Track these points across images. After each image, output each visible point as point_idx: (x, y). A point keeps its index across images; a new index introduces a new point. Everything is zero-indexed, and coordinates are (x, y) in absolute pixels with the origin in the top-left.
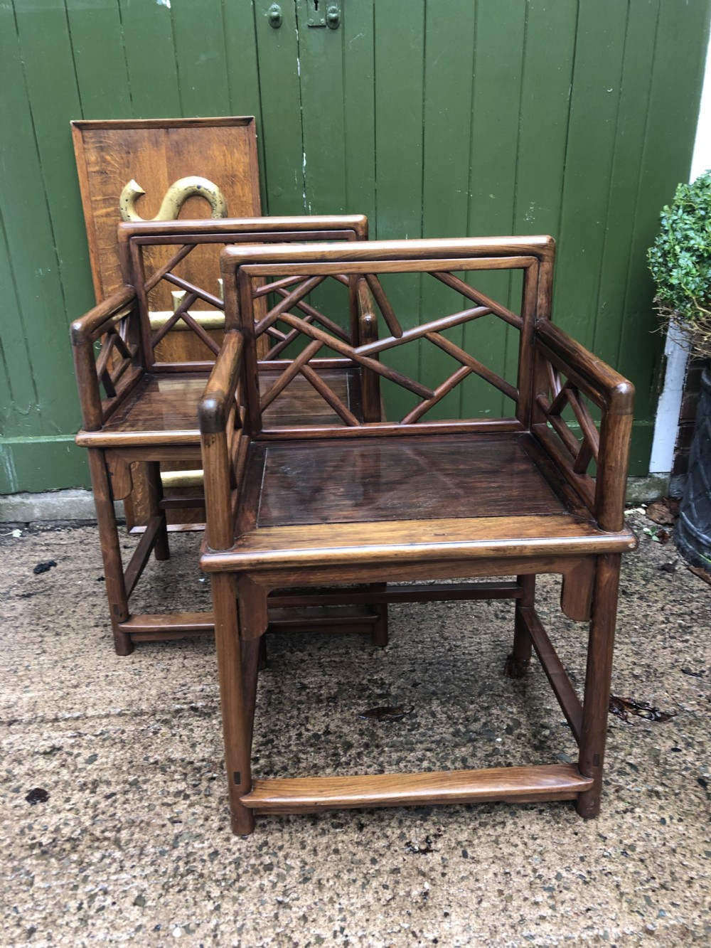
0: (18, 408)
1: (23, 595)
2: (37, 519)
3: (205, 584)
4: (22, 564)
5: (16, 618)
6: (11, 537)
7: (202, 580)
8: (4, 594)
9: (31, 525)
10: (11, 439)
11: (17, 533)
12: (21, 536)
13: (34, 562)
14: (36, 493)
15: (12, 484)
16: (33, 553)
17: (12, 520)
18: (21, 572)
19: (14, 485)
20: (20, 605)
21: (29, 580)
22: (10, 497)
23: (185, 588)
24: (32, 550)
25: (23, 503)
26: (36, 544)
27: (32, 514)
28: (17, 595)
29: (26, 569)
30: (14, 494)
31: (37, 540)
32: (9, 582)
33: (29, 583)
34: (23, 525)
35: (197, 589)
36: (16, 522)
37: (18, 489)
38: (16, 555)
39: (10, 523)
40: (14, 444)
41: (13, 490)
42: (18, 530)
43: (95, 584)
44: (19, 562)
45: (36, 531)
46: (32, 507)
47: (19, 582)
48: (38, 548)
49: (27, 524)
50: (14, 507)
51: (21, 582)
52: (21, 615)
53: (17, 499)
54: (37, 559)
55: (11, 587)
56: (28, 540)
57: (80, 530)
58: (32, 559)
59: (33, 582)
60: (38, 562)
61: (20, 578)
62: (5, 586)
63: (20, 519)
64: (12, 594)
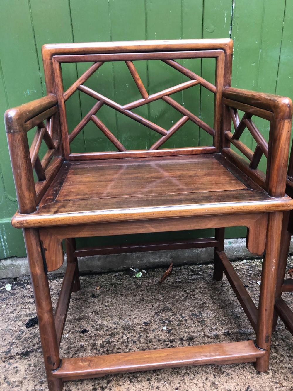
0: (10, 197)
1: (22, 353)
2: (23, 275)
3: (169, 331)
4: (17, 318)
5: (21, 382)
6: (4, 291)
7: (165, 328)
8: (7, 353)
9: (18, 279)
10: (4, 219)
11: (8, 287)
12: (12, 289)
13: (26, 315)
14: (23, 257)
15: (5, 252)
16: (23, 306)
17: (4, 277)
18: (17, 327)
19: (6, 253)
20: (22, 365)
21: (24, 336)
22: (3, 261)
23: (155, 338)
24: (23, 303)
25: (12, 264)
26: (24, 297)
27: (19, 271)
28: (17, 353)
29: (20, 323)
30: (5, 259)
31: (24, 292)
32: (10, 339)
33: (25, 339)
34: (12, 280)
35: (165, 338)
36: (6, 278)
37: (9, 255)
38: (11, 310)
39: (3, 279)
40: (6, 223)
41: (5, 256)
42: (9, 284)
43: (81, 337)
44: (14, 316)
45: (22, 284)
46: (19, 267)
47: (16, 338)
48: (26, 300)
49: (15, 279)
50: (6, 268)
51: (18, 338)
52: (25, 378)
53: (8, 262)
54: (28, 312)
55: (11, 344)
56: (17, 293)
57: (55, 281)
58: (24, 312)
59: (29, 338)
60: (30, 315)
61: (17, 334)
62: (6, 343)
63: (10, 276)
64: (13, 352)
